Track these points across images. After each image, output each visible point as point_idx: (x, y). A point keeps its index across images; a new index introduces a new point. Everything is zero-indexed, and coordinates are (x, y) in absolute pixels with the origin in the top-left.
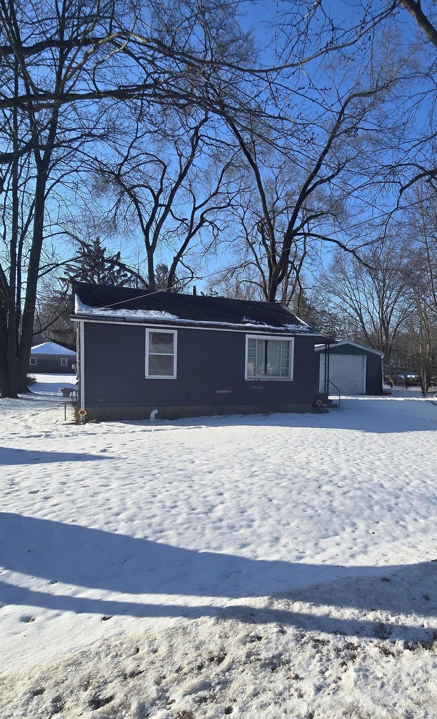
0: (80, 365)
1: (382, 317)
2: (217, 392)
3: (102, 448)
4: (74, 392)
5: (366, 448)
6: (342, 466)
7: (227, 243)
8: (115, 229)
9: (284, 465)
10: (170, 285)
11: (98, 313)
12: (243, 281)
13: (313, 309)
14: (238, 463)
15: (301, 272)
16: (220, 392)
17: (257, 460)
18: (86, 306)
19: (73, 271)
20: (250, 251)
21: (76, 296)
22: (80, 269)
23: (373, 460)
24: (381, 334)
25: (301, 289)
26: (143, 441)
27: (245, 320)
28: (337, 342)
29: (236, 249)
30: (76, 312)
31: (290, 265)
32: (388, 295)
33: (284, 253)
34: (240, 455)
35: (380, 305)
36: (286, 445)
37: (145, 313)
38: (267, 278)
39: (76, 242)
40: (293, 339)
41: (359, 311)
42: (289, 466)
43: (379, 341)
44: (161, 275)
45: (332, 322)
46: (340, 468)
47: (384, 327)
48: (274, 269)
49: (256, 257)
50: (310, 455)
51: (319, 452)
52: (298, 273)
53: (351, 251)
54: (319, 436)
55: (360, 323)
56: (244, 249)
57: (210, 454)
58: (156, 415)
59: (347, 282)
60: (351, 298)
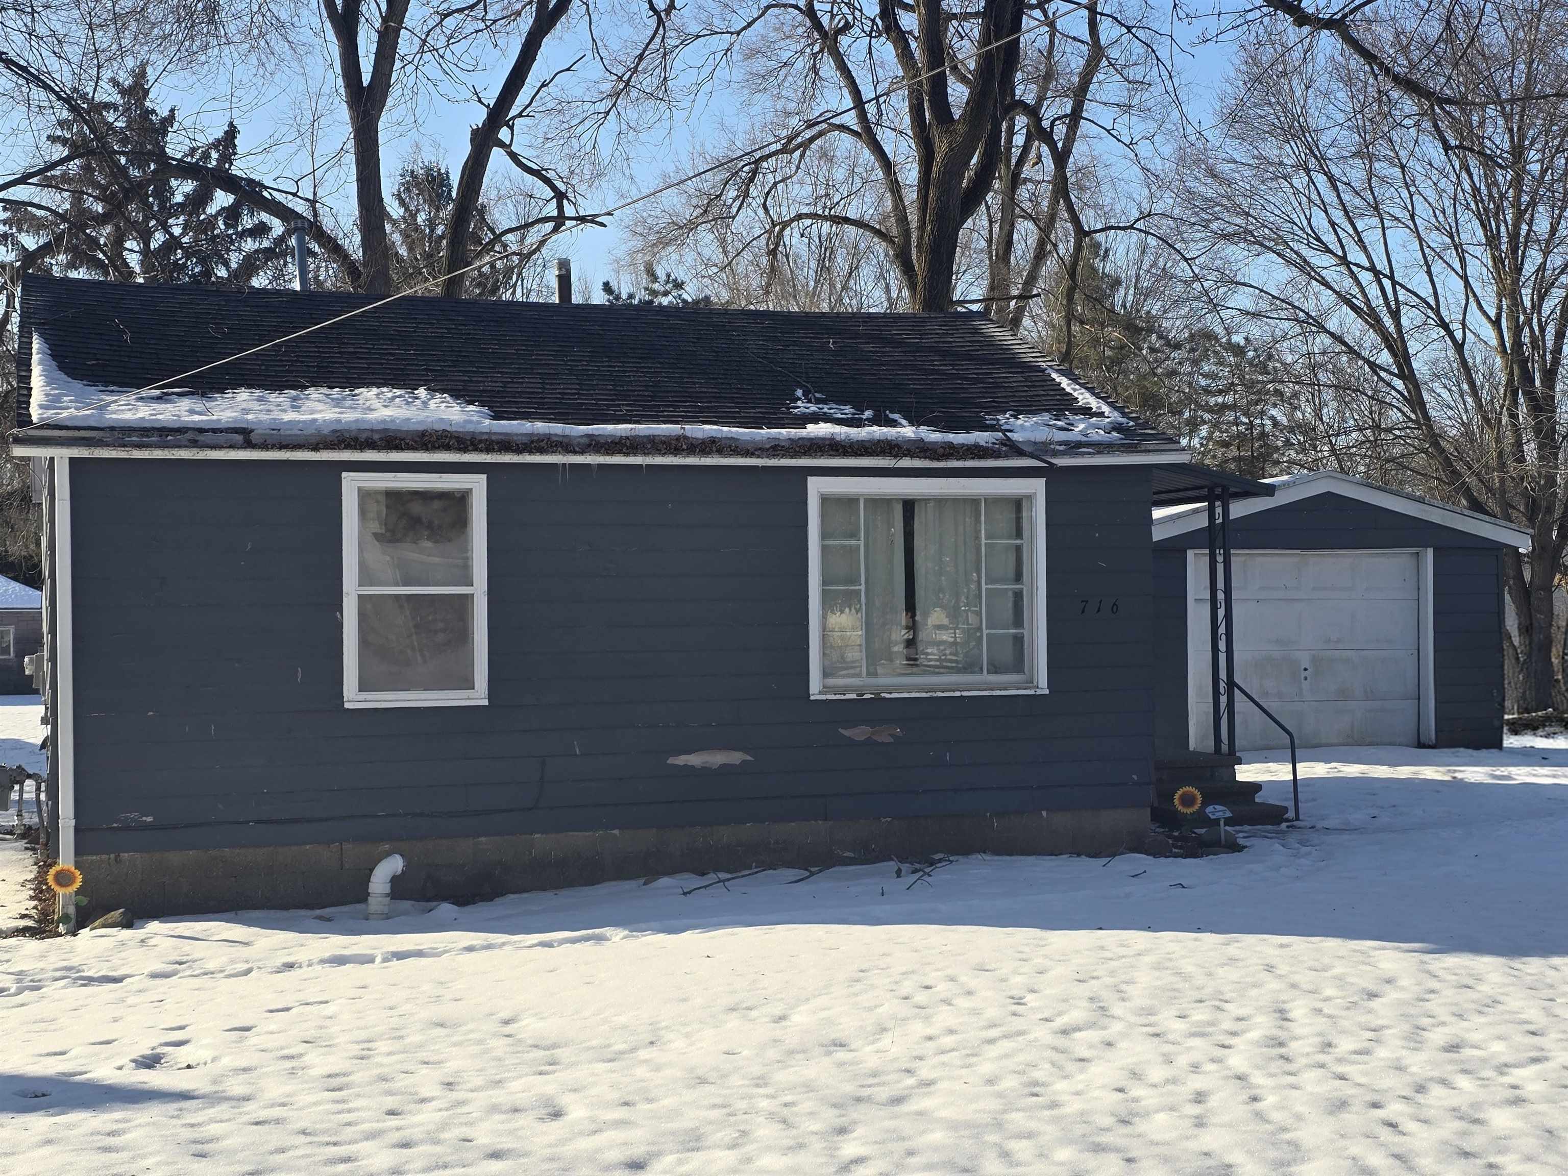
0: (53, 658)
1: (1518, 344)
2: (682, 760)
3: (144, 1049)
4: (29, 785)
5: (1438, 1036)
6: (1306, 1135)
7: (720, 43)
8: (211, 21)
9: (999, 1125)
10: (458, 259)
11: (128, 416)
12: (799, 217)
13: (1150, 331)
14: (771, 1116)
15: (1079, 148)
16: (695, 760)
17: (868, 1100)
18: (77, 385)
19: (37, 226)
20: (828, 67)
21: (36, 344)
22: (63, 217)
23: (1475, 1106)
24: (1516, 430)
25: (1081, 232)
26: (330, 1009)
27: (803, 407)
28: (1270, 490)
29: (760, 65)
30: (35, 414)
31: (1021, 121)
32: (1542, 225)
33: (986, 61)
34: (782, 1077)
35: (1499, 280)
36: (1017, 1024)
37: (337, 403)
38: (911, 196)
39: (39, 95)
40: (1037, 487)
41: (1388, 322)
42: (1029, 1135)
43: (1502, 466)
44: (421, 218)
45: (1250, 386)
46: (1295, 1145)
47: (1531, 396)
48: (941, 147)
49: (856, 93)
50: (1135, 1075)
51: (1183, 1061)
52: (1061, 158)
53: (1329, 24)
54: (1187, 978)
55: (1399, 384)
56: (799, 64)
57: (641, 1072)
58: (395, 880)
59: (1321, 180)
60: (1344, 260)
